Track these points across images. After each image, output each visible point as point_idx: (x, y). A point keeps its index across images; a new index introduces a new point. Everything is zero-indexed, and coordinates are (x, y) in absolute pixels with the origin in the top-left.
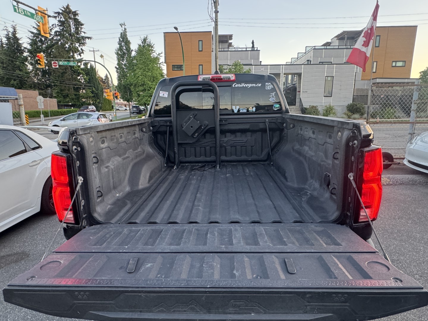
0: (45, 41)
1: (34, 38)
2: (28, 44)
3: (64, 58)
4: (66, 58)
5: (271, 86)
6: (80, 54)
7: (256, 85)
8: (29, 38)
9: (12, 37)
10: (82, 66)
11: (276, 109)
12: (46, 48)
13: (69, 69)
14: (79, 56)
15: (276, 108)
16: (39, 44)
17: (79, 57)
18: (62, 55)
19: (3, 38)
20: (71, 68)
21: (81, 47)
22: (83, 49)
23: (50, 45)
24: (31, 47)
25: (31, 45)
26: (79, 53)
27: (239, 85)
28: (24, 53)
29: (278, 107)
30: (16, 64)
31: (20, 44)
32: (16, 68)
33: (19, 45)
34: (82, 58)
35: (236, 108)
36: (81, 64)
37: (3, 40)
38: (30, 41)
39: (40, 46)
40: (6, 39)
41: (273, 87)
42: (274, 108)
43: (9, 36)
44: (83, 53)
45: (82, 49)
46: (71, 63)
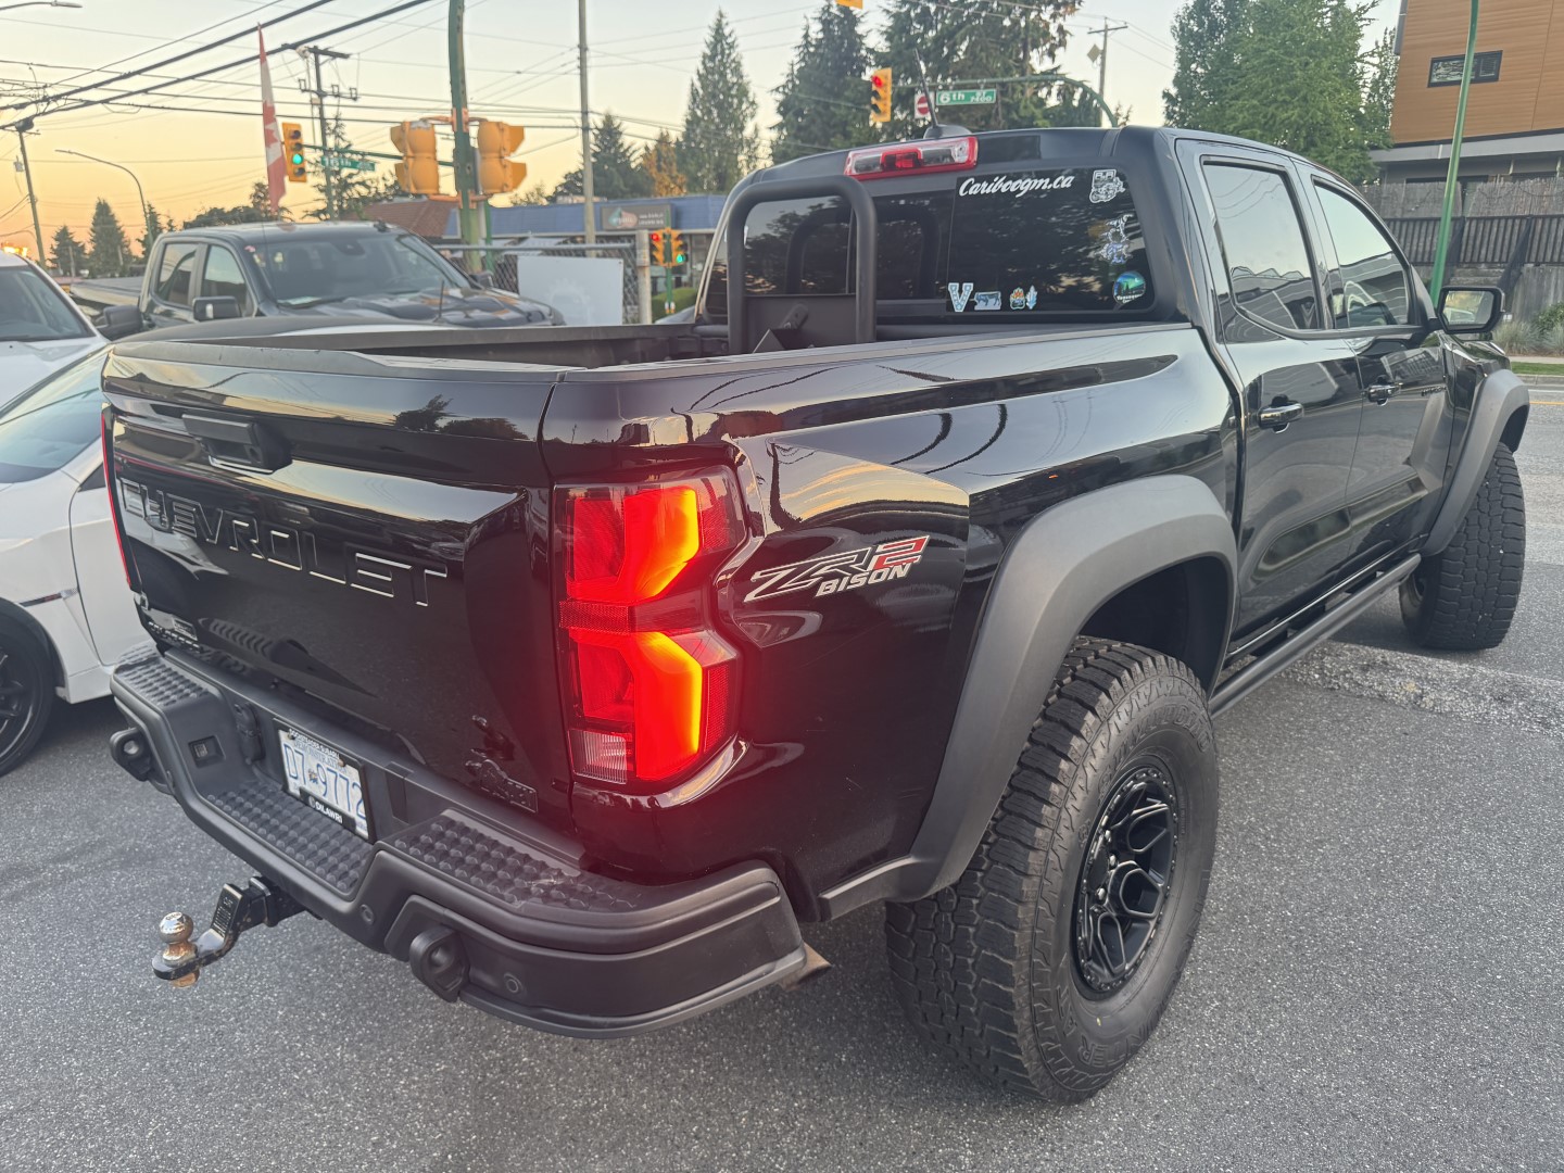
0: (936, 13)
1: (904, 10)
2: (882, 33)
3: (987, 77)
4: (994, 76)
5: (1117, 187)
6: (1051, 54)
7: (1051, 182)
8: (888, 12)
9: (838, 17)
10: (1053, 101)
11: (1125, 299)
12: (936, 40)
13: (1000, 117)
14: (1047, 59)
15: (1128, 292)
16: (919, 28)
17: (1047, 65)
18: (984, 61)
19: (811, 21)
20: (1009, 112)
21: (1060, 20)
22: (1065, 28)
23: (950, 29)
24: (888, 44)
25: (890, 36)
26: (1048, 46)
27: (985, 184)
28: (867, 69)
29: (1137, 289)
30: (834, 115)
31: (861, 37)
32: (835, 126)
33: (855, 41)
34: (1056, 65)
35: (960, 291)
36: (1049, 93)
37: (810, 33)
38: (888, 22)
39: (918, 35)
40: (820, 26)
41: (1122, 190)
42: (1119, 294)
43: (830, 14)
44: (1062, 43)
45: (1061, 30)
46: (978, 93)
